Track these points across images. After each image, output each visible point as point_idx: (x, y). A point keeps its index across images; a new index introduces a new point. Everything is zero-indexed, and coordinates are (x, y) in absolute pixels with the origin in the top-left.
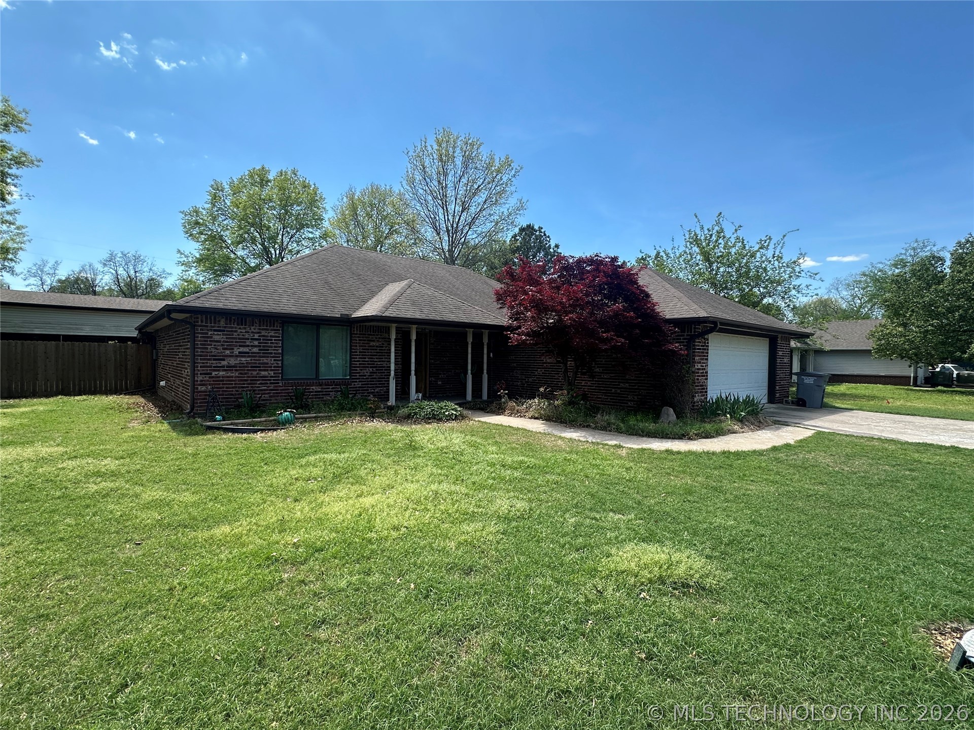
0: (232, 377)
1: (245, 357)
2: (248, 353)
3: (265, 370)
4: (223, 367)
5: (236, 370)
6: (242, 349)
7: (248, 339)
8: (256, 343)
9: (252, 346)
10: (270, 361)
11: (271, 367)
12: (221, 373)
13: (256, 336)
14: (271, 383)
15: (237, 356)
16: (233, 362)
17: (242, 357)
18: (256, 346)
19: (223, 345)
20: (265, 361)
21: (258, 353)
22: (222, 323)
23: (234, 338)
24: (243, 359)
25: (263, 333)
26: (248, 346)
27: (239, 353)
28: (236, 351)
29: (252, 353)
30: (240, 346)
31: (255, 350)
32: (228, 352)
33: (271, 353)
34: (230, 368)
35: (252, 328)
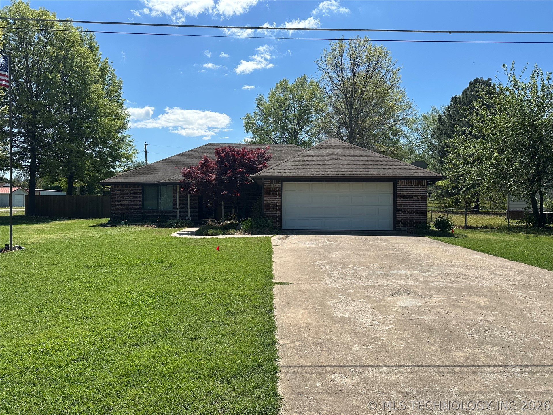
0: (123, 208)
1: (128, 200)
2: (129, 199)
3: (135, 206)
4: (120, 204)
5: (125, 206)
6: (127, 197)
7: (129, 193)
8: (132, 195)
9: (130, 196)
10: (137, 202)
11: (137, 204)
12: (119, 207)
13: (132, 192)
14: (138, 211)
15: (125, 200)
16: (123, 202)
17: (127, 200)
18: (132, 196)
19: (120, 196)
20: (136, 202)
21: (133, 199)
22: (120, 188)
23: (124, 193)
24: (127, 201)
25: (135, 191)
26: (129, 196)
27: (126, 199)
28: (125, 198)
29: (130, 199)
30: (126, 196)
31: (132, 198)
32: (122, 199)
33: (138, 199)
34: (122, 205)
35: (130, 189)
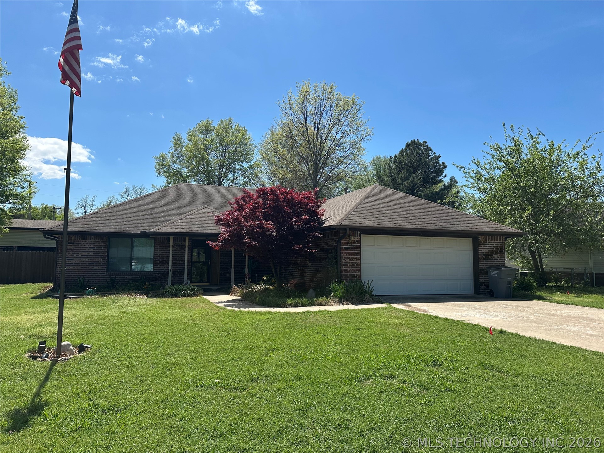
0: (77, 269)
1: (85, 258)
2: (87, 256)
3: (96, 266)
4: (72, 263)
5: (79, 266)
6: (83, 254)
7: (87, 247)
8: (92, 250)
9: (89, 252)
10: (100, 260)
11: (100, 264)
12: (71, 267)
13: (92, 246)
14: (100, 273)
15: (80, 258)
16: (78, 261)
17: (83, 258)
18: (91, 252)
19: (73, 251)
20: (97, 260)
21: (93, 256)
22: (73, 239)
23: (79, 247)
24: (84, 259)
25: (97, 244)
26: (87, 252)
27: (82, 255)
28: (80, 255)
29: (89, 256)
30: (83, 252)
31: (91, 254)
32: (75, 255)
33: (101, 256)
34: (76, 264)
35: (90, 241)
